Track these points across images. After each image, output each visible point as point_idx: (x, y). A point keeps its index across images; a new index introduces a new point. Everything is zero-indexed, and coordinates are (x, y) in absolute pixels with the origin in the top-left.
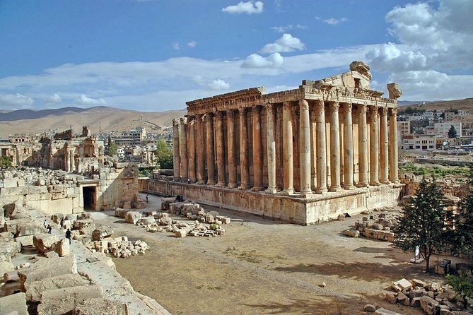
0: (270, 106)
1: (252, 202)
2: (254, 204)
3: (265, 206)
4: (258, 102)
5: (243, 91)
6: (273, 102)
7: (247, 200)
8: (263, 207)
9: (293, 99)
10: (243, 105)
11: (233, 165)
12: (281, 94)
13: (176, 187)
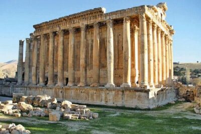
0: (111, 21)
1: (92, 96)
2: (95, 97)
3: (106, 98)
4: (99, 19)
5: (87, 11)
6: (114, 18)
7: (88, 94)
8: (104, 98)
9: (133, 14)
10: (85, 23)
11: (72, 68)
12: (122, 12)
13: (19, 88)
